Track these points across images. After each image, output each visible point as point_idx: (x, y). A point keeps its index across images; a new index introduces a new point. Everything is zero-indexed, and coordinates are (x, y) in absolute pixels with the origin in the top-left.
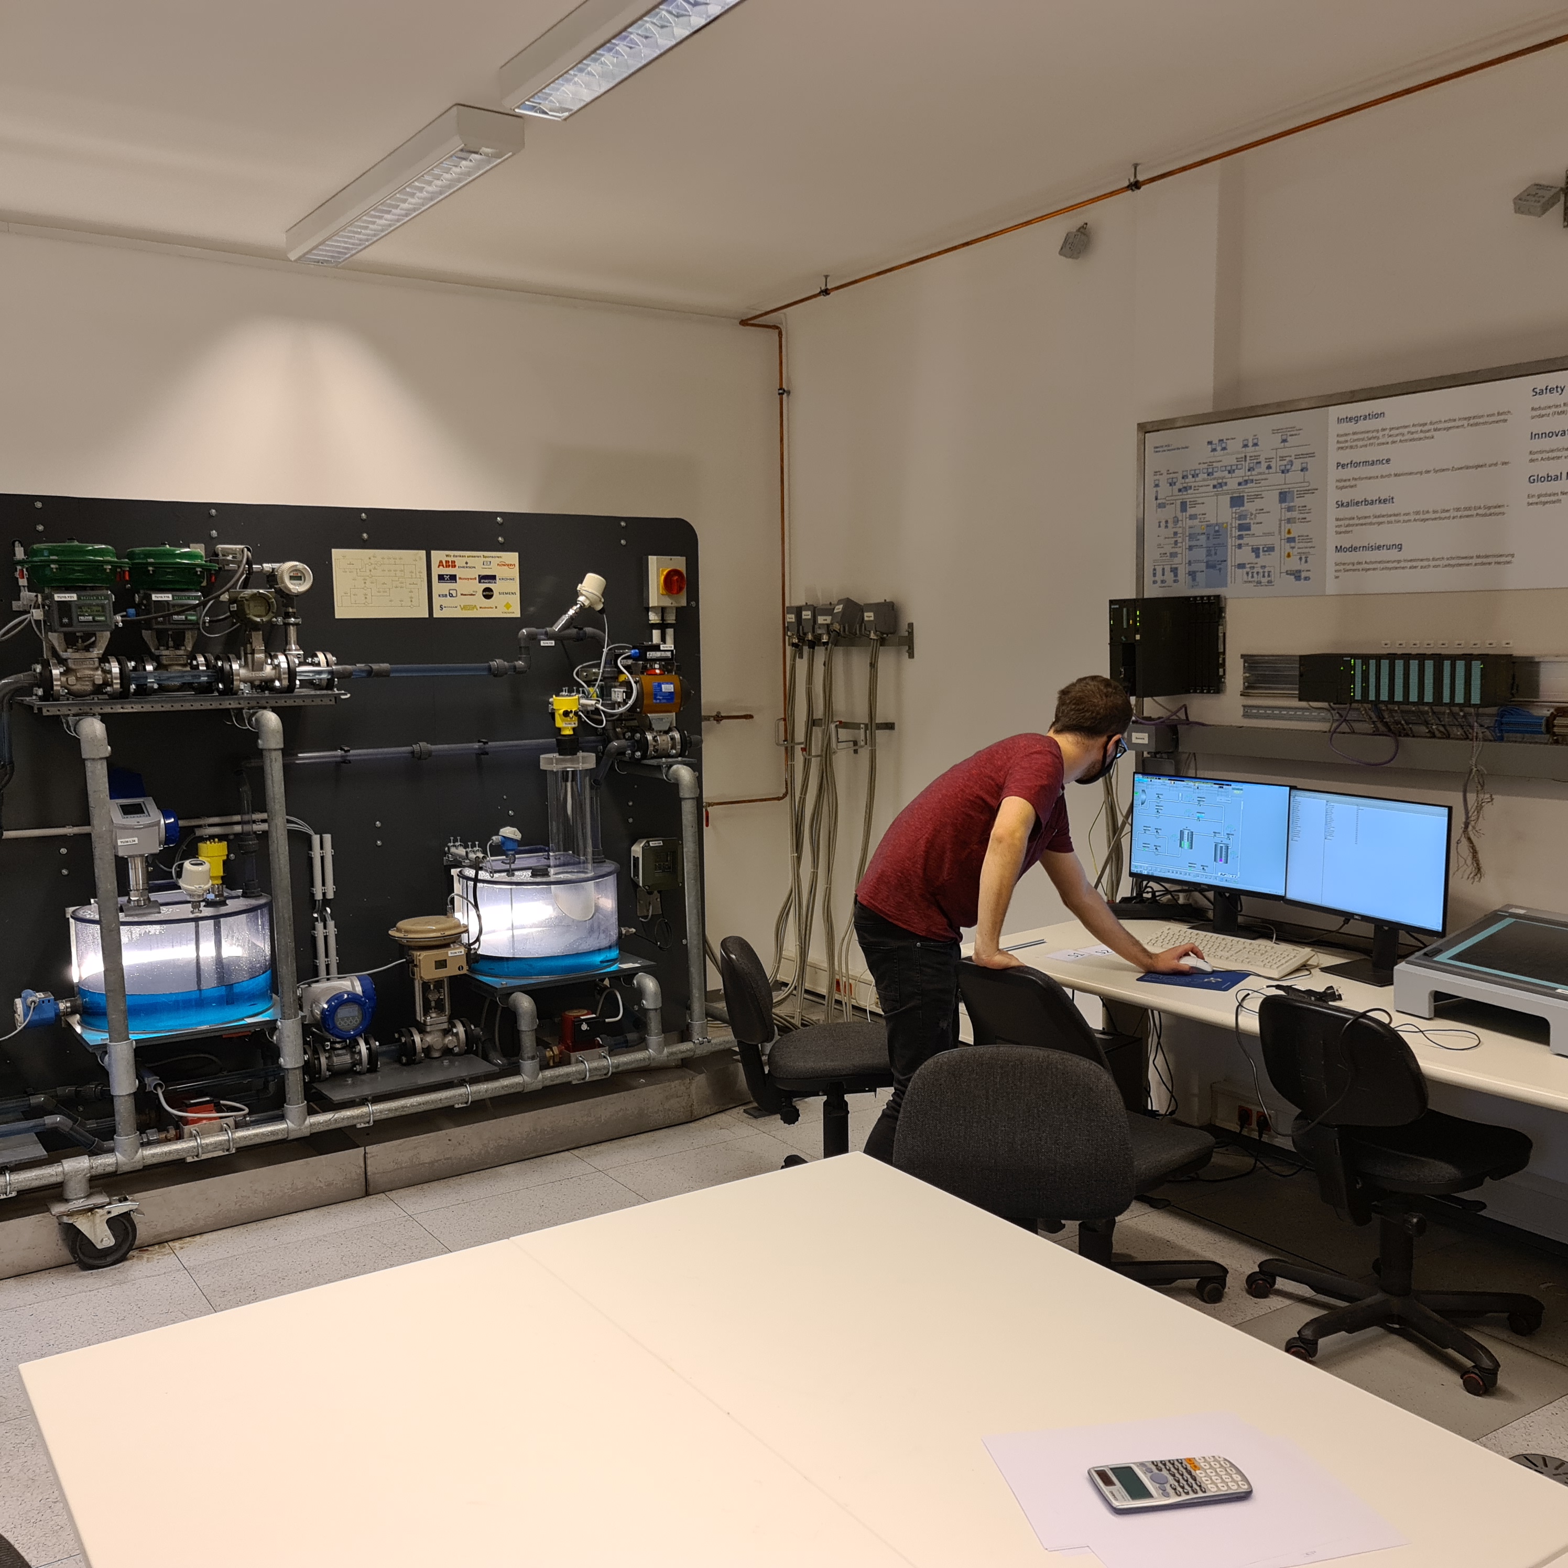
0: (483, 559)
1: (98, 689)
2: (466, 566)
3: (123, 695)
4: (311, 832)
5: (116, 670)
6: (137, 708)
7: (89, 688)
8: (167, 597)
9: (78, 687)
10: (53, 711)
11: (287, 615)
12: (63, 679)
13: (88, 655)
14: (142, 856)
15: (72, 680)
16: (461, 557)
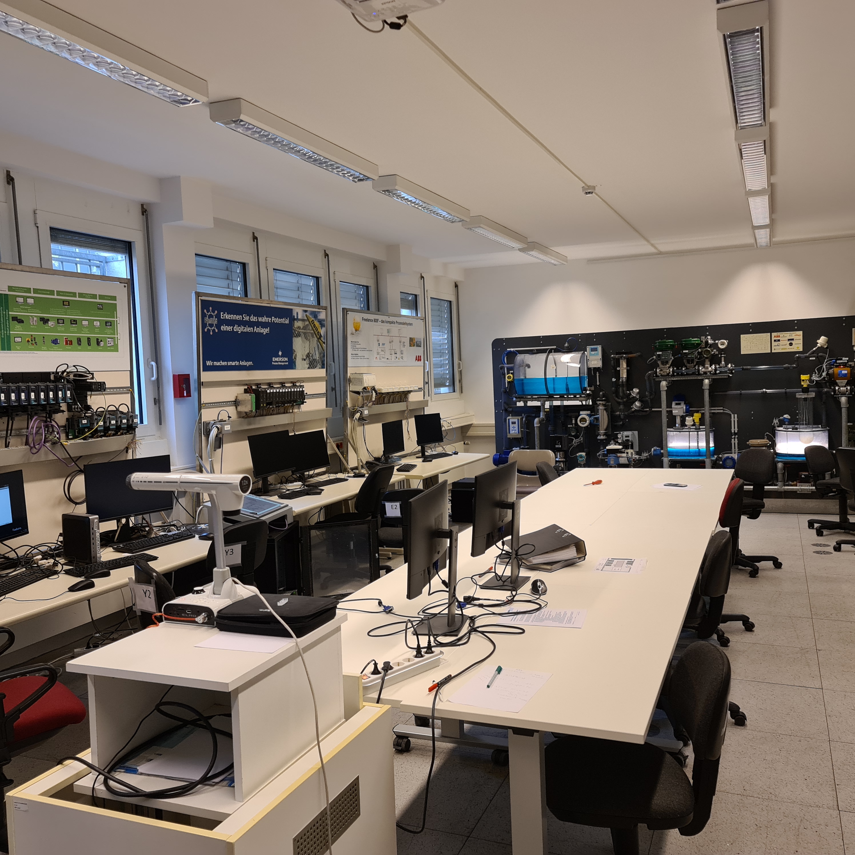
0: (789, 334)
1: (668, 374)
2: (784, 336)
3: (673, 375)
4: (731, 413)
5: (671, 370)
6: (676, 379)
7: (666, 374)
8: (687, 351)
9: (663, 374)
10: (658, 380)
11: (722, 354)
12: (660, 372)
13: (666, 366)
14: (680, 415)
15: (662, 372)
16: (781, 334)
